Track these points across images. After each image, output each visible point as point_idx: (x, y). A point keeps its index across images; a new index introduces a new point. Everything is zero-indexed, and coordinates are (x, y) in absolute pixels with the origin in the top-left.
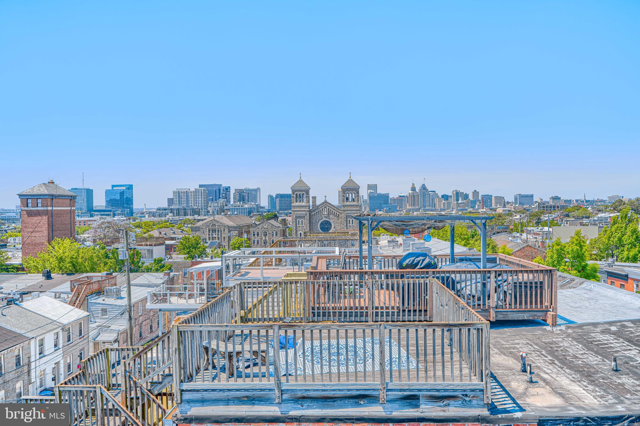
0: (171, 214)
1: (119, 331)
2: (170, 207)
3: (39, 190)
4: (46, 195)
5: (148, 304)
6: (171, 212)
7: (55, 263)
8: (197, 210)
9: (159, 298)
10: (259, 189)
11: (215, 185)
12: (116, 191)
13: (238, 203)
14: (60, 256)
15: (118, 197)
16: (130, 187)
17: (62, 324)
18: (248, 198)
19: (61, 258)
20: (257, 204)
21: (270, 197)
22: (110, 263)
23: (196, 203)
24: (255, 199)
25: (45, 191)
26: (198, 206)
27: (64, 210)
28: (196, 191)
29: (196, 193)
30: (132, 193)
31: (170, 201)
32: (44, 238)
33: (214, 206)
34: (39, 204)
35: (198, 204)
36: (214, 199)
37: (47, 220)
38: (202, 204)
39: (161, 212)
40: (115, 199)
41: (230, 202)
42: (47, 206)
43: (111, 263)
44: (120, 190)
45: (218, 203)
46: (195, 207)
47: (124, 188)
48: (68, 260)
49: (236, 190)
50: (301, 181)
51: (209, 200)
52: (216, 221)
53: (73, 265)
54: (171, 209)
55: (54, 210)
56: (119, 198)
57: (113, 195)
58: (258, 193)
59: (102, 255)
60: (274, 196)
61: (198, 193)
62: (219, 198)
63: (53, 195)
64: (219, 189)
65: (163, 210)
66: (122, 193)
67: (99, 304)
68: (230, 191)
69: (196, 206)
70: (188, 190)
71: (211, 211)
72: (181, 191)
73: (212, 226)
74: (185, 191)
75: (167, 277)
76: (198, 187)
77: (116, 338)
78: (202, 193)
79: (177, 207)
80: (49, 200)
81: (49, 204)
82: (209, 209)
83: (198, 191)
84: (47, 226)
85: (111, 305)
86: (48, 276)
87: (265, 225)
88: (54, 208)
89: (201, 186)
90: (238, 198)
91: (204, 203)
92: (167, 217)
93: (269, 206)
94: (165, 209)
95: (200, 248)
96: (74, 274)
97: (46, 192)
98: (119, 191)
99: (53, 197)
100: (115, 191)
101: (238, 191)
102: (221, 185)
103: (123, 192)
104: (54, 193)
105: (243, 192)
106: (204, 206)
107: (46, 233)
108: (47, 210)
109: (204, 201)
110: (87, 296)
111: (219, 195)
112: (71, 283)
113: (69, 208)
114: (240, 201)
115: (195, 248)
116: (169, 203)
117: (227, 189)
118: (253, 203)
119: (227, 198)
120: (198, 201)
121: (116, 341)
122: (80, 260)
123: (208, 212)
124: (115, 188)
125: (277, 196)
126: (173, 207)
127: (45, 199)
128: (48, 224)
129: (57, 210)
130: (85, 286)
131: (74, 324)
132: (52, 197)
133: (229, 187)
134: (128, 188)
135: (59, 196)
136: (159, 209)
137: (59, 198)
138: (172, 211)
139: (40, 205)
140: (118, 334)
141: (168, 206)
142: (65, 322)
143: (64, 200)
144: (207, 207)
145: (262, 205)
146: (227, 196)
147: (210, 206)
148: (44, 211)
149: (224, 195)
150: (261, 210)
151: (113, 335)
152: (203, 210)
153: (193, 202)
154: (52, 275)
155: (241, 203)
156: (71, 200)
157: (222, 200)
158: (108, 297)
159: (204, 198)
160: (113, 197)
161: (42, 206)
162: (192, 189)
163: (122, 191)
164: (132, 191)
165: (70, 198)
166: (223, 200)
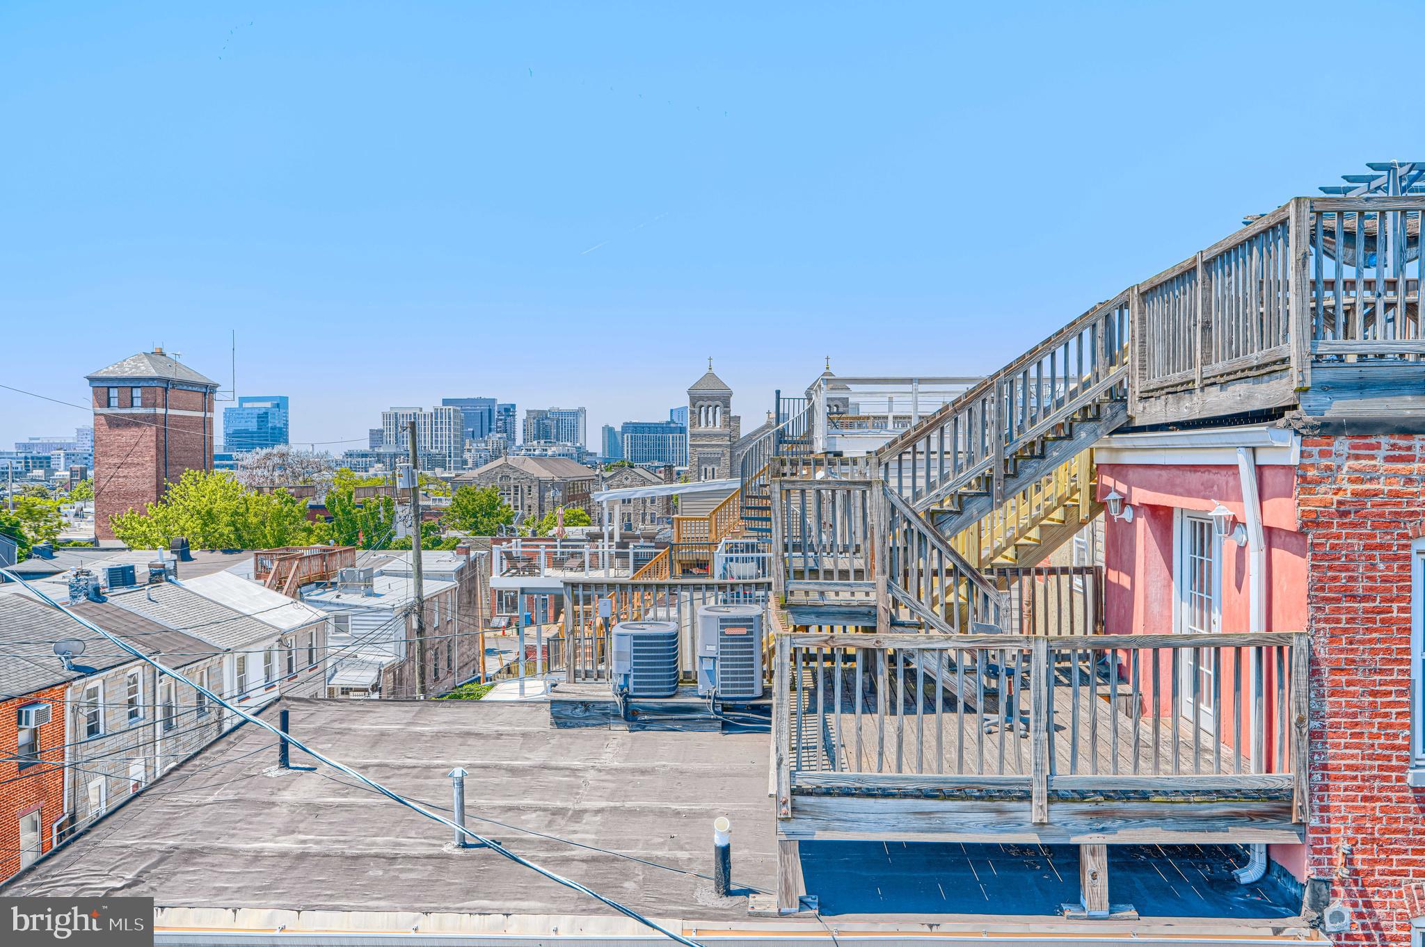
0: (380, 465)
1: (381, 665)
2: (376, 450)
3: (137, 367)
4: (153, 379)
5: (494, 576)
6: (378, 461)
7: (194, 525)
8: (439, 458)
9: (520, 565)
10: (582, 411)
11: (479, 400)
12: (250, 411)
13: (535, 443)
14: (206, 508)
15: (253, 426)
16: (281, 404)
17: (280, 630)
18: (558, 433)
19: (209, 513)
20: (578, 445)
21: (609, 431)
22: (318, 531)
23: (436, 441)
24: (572, 434)
25: (147, 369)
26: (442, 448)
27: (191, 417)
28: (437, 414)
29: (436, 418)
30: (286, 417)
31: (376, 437)
32: (147, 481)
33: (477, 450)
34: (135, 400)
35: (442, 443)
36: (478, 433)
37: (154, 439)
38: (450, 443)
39: (354, 461)
40: (246, 431)
41: (514, 440)
42: (154, 406)
43: (321, 530)
44: (259, 408)
45: (486, 442)
46: (434, 451)
47: (268, 405)
48: (226, 518)
49: (528, 411)
50: (710, 376)
51: (467, 434)
52: (511, 468)
53: (237, 530)
54: (378, 455)
55: (170, 416)
56: (255, 429)
57: (243, 420)
58: (581, 420)
59: (300, 511)
60: (618, 429)
61: (441, 418)
62: (490, 430)
63: (168, 381)
64: (490, 410)
65: (358, 456)
66: (263, 417)
67: (330, 603)
68: (514, 416)
69: (436, 448)
70: (418, 412)
71: (470, 461)
72: (400, 412)
73: (501, 479)
74: (411, 412)
75: (464, 557)
76: (439, 405)
77: (375, 681)
78: (450, 418)
79: (393, 450)
80: (159, 391)
81: (159, 400)
82: (467, 455)
83: (441, 413)
84: (153, 451)
85: (357, 606)
86: (183, 552)
87: (627, 479)
88: (170, 412)
89: (446, 402)
90: (533, 430)
91: (455, 442)
92: (372, 471)
93: (604, 452)
94: (365, 455)
95: (498, 515)
96: (239, 551)
97: (153, 373)
98: (257, 411)
99: (168, 384)
100: (246, 412)
101: (533, 415)
102: (494, 400)
103: (266, 413)
104: (171, 376)
105: (547, 418)
106: (455, 448)
107: (151, 468)
108: (155, 415)
109: (455, 436)
110: (299, 587)
111: (490, 424)
112: (256, 560)
113: (201, 414)
114: (538, 437)
115: (488, 515)
116: (372, 440)
117: (507, 410)
118: (569, 444)
119: (508, 430)
120: (442, 436)
121: (375, 688)
122: (253, 520)
123: (465, 462)
124: (246, 405)
125: (627, 427)
126: (382, 450)
127: (149, 390)
128: (157, 448)
129: (175, 416)
130: (297, 562)
131: (300, 635)
132: (165, 385)
133: (513, 406)
134: (278, 405)
135: (182, 383)
136: (349, 455)
137: (180, 387)
138: (380, 458)
139: (137, 402)
140: (380, 671)
141: (371, 447)
142: (285, 626)
143: (191, 395)
144: (462, 452)
145: (590, 449)
146: (508, 426)
147: (469, 450)
148: (148, 416)
149: (500, 423)
150: (588, 459)
151: (368, 674)
152: (453, 459)
153: (428, 439)
154: (192, 553)
155: (542, 442)
156: (205, 394)
157: (495, 437)
158: (347, 590)
159: (455, 430)
160: (242, 426)
161: (144, 405)
162: (428, 409)
163: (264, 410)
164: (286, 413)
165: (204, 390)
166: (499, 435)
